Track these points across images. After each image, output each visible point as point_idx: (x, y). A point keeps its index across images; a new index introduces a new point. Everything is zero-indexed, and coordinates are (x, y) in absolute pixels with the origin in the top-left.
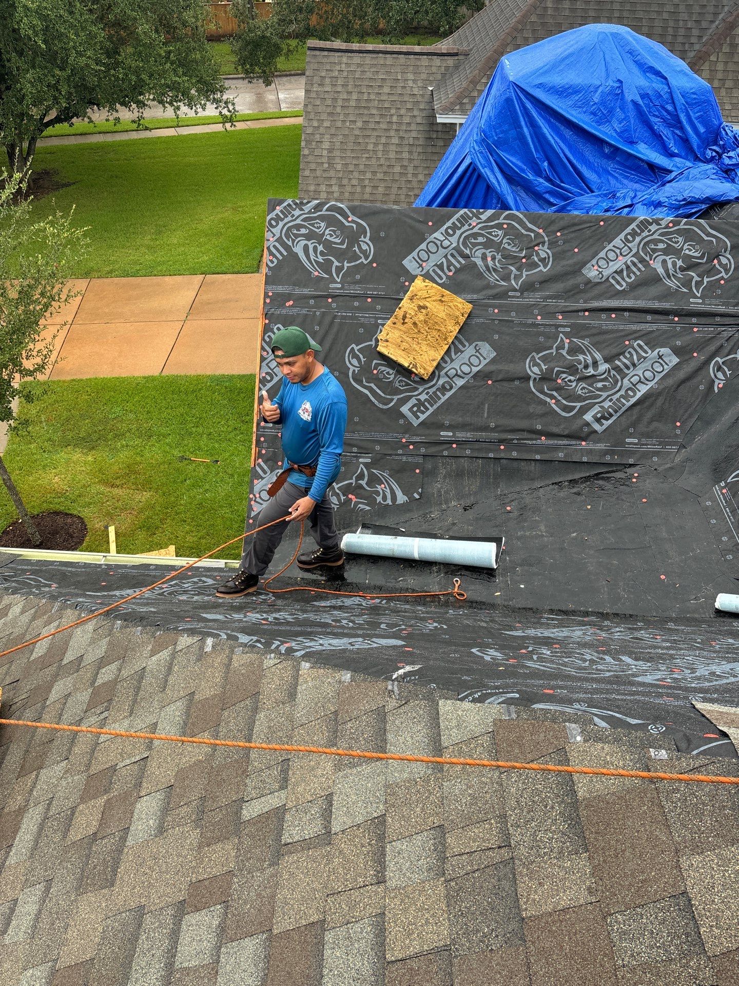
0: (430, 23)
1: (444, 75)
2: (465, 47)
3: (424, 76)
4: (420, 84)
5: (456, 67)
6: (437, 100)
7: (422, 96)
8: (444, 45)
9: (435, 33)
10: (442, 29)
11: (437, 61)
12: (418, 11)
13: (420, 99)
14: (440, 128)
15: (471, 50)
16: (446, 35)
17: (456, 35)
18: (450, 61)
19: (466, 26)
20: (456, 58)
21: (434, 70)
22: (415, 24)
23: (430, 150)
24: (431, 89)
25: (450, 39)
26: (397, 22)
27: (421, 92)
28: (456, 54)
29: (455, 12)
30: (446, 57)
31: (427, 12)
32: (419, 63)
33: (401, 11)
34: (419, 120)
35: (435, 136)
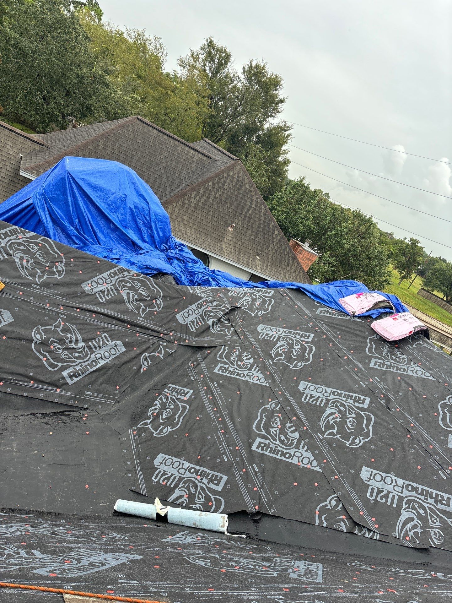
0: (32, 122)
1: (31, 152)
2: (48, 144)
3: (19, 147)
4: (15, 149)
5: (41, 151)
6: (24, 163)
7: (15, 157)
8: (36, 137)
9: (33, 128)
10: (38, 129)
11: (29, 143)
12: (26, 113)
13: (13, 158)
14: (21, 178)
15: (52, 147)
16: (39, 132)
17: (45, 135)
18: (37, 147)
19: (52, 134)
20: (42, 146)
21: (26, 146)
22: (22, 119)
23: (11, 187)
24: (21, 155)
25: (41, 136)
26: (11, 112)
27: (14, 155)
28: (42, 145)
29: (48, 124)
30: (35, 143)
31: (31, 116)
32: (17, 139)
33: (15, 108)
34: (8, 168)
35: (17, 181)
